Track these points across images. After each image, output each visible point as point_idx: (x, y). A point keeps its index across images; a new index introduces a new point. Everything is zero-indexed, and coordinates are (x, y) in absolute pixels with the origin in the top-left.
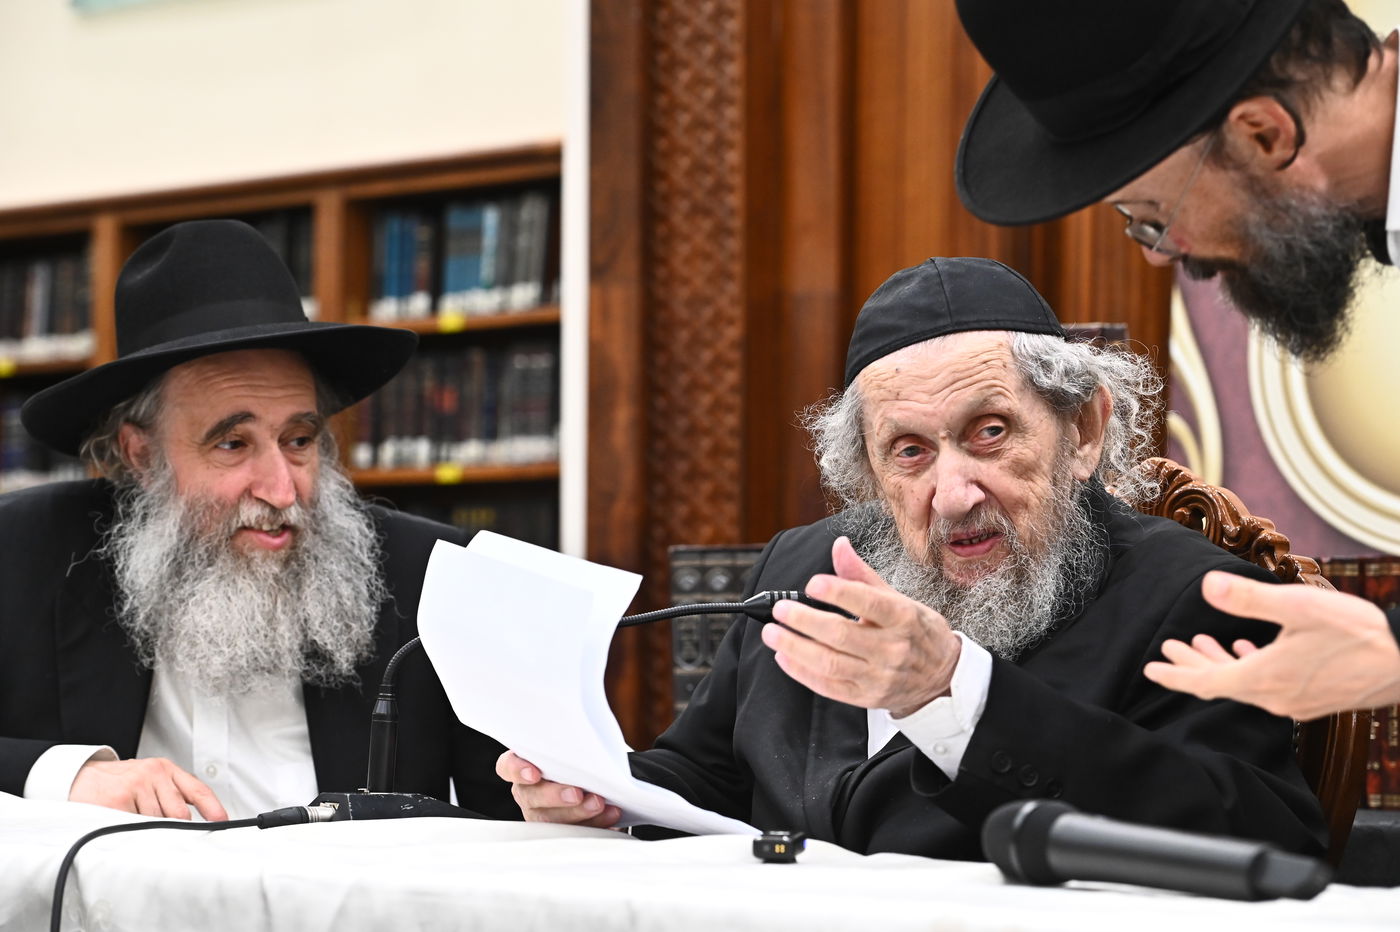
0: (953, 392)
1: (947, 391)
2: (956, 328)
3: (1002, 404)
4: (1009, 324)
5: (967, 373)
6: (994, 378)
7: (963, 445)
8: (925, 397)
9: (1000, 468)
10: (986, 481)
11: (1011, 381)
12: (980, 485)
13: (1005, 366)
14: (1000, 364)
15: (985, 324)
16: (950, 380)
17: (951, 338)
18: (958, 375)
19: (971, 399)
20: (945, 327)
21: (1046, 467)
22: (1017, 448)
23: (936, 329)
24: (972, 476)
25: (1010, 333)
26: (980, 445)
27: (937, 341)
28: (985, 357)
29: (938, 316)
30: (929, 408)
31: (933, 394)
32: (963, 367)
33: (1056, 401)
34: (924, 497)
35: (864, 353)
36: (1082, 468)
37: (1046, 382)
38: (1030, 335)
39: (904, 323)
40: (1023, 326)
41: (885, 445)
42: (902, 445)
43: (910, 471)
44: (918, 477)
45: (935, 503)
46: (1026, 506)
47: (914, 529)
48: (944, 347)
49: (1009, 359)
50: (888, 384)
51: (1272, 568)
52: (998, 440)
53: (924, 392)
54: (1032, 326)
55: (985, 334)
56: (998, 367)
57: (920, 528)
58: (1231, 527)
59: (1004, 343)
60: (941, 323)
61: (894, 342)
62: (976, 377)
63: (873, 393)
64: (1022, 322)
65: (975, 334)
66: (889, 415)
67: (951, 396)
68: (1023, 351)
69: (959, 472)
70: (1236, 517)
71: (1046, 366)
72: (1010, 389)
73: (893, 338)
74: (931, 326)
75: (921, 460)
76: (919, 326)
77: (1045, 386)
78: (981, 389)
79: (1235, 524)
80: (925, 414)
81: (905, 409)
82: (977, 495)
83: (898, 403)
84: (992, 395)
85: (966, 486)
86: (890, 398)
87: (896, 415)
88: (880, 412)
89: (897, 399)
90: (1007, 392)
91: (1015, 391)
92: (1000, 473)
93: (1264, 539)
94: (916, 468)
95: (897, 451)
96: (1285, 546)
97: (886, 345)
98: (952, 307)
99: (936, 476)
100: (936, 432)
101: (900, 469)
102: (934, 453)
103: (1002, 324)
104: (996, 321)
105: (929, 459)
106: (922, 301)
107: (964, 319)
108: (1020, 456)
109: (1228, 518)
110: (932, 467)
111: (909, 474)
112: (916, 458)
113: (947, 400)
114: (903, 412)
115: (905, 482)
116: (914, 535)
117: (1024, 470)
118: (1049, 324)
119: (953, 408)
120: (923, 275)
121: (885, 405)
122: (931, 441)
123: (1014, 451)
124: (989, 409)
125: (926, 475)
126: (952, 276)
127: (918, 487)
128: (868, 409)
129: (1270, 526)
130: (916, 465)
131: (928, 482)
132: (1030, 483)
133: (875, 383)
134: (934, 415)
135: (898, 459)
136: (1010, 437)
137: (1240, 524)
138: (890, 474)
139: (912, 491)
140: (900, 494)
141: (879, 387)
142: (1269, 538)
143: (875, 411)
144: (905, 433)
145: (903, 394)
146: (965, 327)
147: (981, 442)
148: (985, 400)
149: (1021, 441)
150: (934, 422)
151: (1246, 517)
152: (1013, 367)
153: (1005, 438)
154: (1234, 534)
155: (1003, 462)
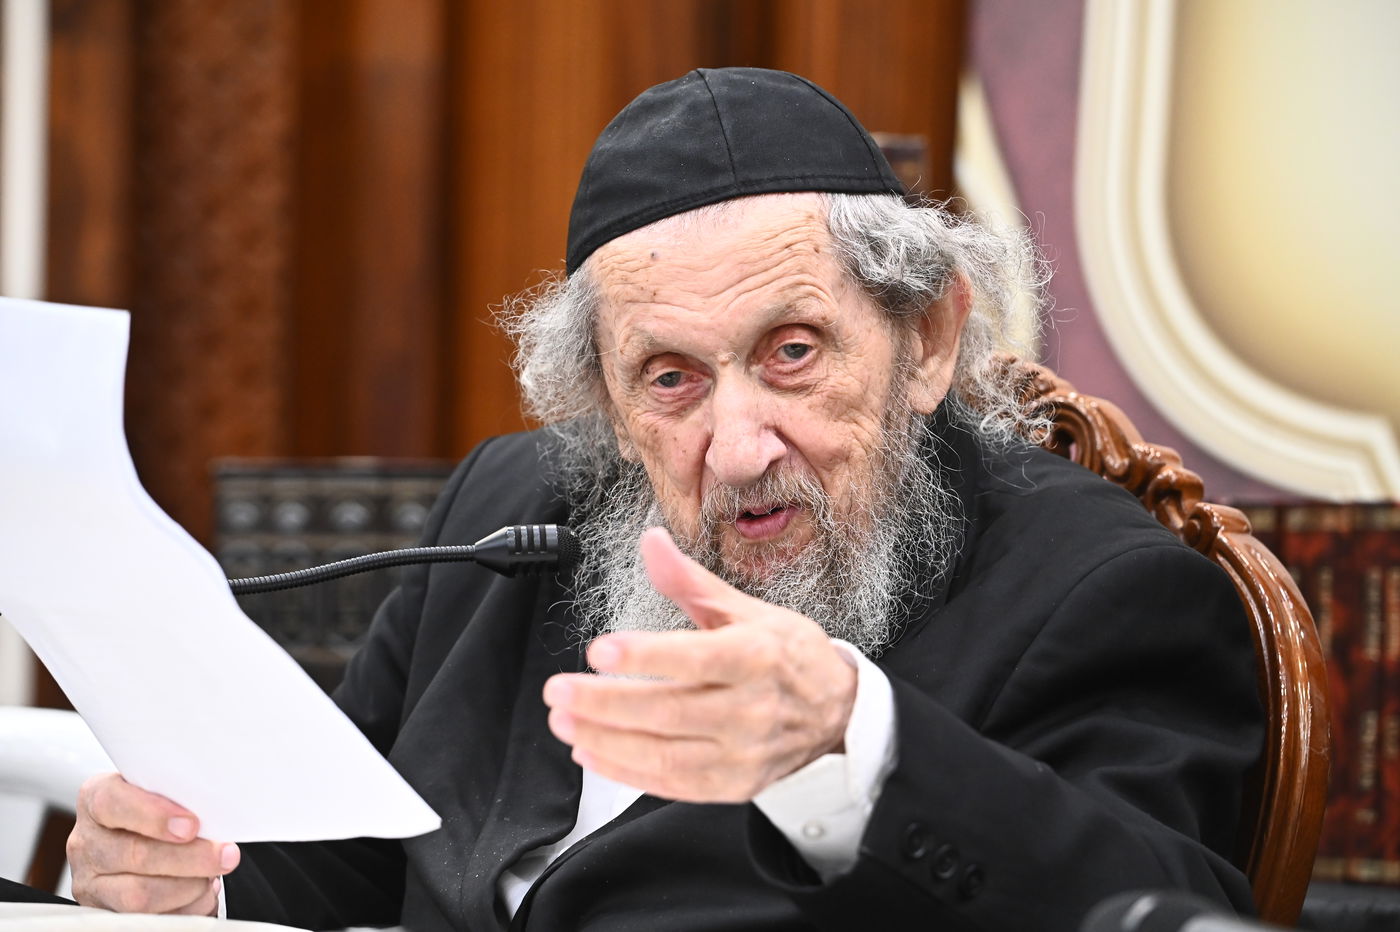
0: (740, 295)
1: (731, 293)
2: (742, 190)
3: (812, 310)
4: (823, 182)
5: (762, 265)
6: (801, 271)
7: (754, 368)
8: (697, 301)
9: (810, 407)
10: (789, 428)
11: (827, 271)
12: (780, 434)
13: (817, 251)
14: (810, 247)
15: (786, 184)
16: (736, 276)
17: (736, 205)
18: (748, 269)
19: (769, 307)
20: (726, 188)
21: (875, 401)
22: (835, 373)
23: (713, 191)
24: (767, 418)
25: (823, 195)
26: (780, 373)
27: (712, 211)
28: (787, 238)
29: (714, 170)
30: (704, 319)
31: (709, 297)
32: (755, 256)
33: (892, 301)
34: (693, 450)
35: (600, 224)
36: (926, 397)
37: (878, 272)
38: (854, 198)
39: (658, 179)
40: (844, 183)
41: (633, 368)
42: (659, 370)
43: (671, 409)
44: (682, 417)
45: (710, 458)
46: (847, 459)
47: (678, 493)
48: (725, 221)
49: (823, 239)
50: (639, 277)
51: (1179, 523)
52: (806, 366)
53: (694, 292)
54: (856, 183)
55: (787, 199)
56: (808, 254)
57: (688, 494)
58: (1116, 462)
59: (816, 213)
60: (720, 181)
61: (645, 210)
62: (775, 271)
63: (611, 289)
64: (840, 177)
65: (772, 199)
66: (639, 325)
67: (736, 302)
68: (845, 225)
69: (748, 415)
70: (1123, 446)
71: (878, 248)
72: (821, 285)
73: (646, 204)
74: (705, 186)
75: (689, 391)
76: (687, 187)
77: (877, 279)
78: (782, 290)
79: (1122, 456)
80: (696, 328)
81: (663, 318)
82: (775, 447)
83: (653, 306)
84: (799, 298)
85: (759, 436)
86: (642, 298)
87: (651, 326)
88: (625, 319)
89: (654, 302)
90: (820, 293)
91: (833, 290)
92: (808, 414)
93: (1167, 479)
94: (680, 404)
95: (652, 377)
96: (1197, 490)
97: (636, 214)
98: (736, 157)
99: (710, 416)
100: (713, 354)
101: (657, 405)
102: (708, 382)
103: (811, 183)
104: (803, 177)
105: (700, 390)
106: (690, 146)
107: (754, 176)
108: (840, 389)
109: (1111, 446)
110: (706, 403)
111: (671, 414)
112: (680, 389)
113: (733, 306)
114: (661, 322)
115: (665, 425)
116: (678, 503)
117: (843, 407)
118: (879, 178)
119: (740, 320)
120: (689, 101)
121: (634, 308)
122: (703, 365)
123: (831, 381)
124: (792, 318)
125: (696, 415)
126: (734, 104)
127: (684, 434)
128: (607, 312)
129: (1174, 459)
130: (680, 399)
131: (699, 425)
132: (854, 427)
133: (618, 274)
134: (710, 329)
135: (653, 388)
136: (825, 358)
137: (1129, 456)
138: (639, 410)
139: (675, 439)
140: (656, 441)
141: (625, 281)
142: (1174, 478)
143: (618, 316)
144: (662, 350)
145: (664, 293)
146: (757, 188)
147: (780, 367)
148: (789, 307)
149: (840, 365)
150: (709, 340)
151: (1139, 447)
152: (829, 250)
153: (815, 360)
154: (1121, 472)
155: (815, 399)
